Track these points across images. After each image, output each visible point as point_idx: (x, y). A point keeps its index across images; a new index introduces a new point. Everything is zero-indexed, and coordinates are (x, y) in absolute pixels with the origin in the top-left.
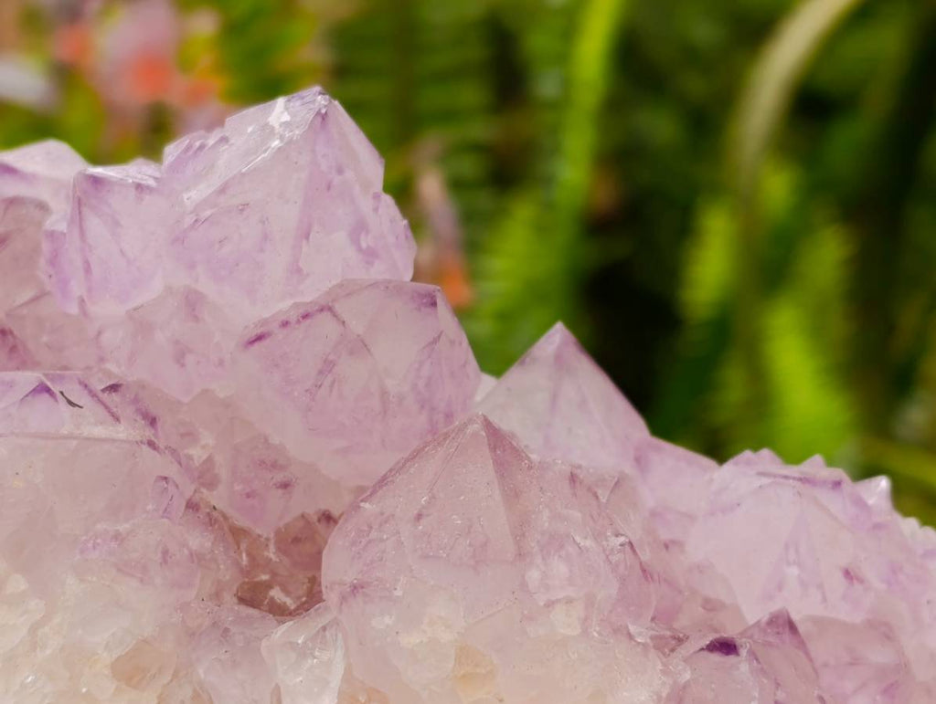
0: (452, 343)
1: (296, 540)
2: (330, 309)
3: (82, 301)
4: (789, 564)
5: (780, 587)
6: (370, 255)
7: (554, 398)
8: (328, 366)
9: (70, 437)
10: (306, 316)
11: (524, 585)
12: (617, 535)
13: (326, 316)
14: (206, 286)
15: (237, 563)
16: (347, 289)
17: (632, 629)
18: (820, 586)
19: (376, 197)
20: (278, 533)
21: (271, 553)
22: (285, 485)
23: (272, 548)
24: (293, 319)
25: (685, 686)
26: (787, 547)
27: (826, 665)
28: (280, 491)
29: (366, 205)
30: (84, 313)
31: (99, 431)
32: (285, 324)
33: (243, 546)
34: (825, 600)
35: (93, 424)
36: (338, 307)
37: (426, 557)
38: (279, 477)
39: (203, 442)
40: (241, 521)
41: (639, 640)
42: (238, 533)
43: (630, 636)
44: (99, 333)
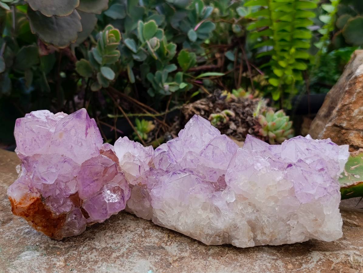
0: (231, 142)
1: (221, 180)
2: (210, 144)
3: (176, 161)
4: (297, 152)
5: (298, 156)
6: (213, 135)
7: (252, 145)
8: (213, 152)
9: (181, 178)
10: (207, 147)
11: (255, 169)
12: (267, 157)
13: (210, 145)
14: (191, 150)
15: (213, 187)
16: (212, 141)
17: (275, 169)
18: (304, 153)
19: (210, 126)
20: (218, 181)
21: (218, 184)
22: (215, 173)
23: (218, 183)
24: (205, 148)
25: (287, 174)
26: (296, 149)
27: (310, 164)
28: (215, 174)
29: (209, 128)
30: (177, 162)
31: (184, 176)
32: (205, 149)
33: (213, 185)
34: (306, 155)
35: (183, 175)
36: (211, 144)
37: (238, 171)
38: (214, 172)
39: (201, 173)
40: (211, 181)
41: (276, 170)
42: (212, 183)
43: (275, 170)
44: (180, 164)
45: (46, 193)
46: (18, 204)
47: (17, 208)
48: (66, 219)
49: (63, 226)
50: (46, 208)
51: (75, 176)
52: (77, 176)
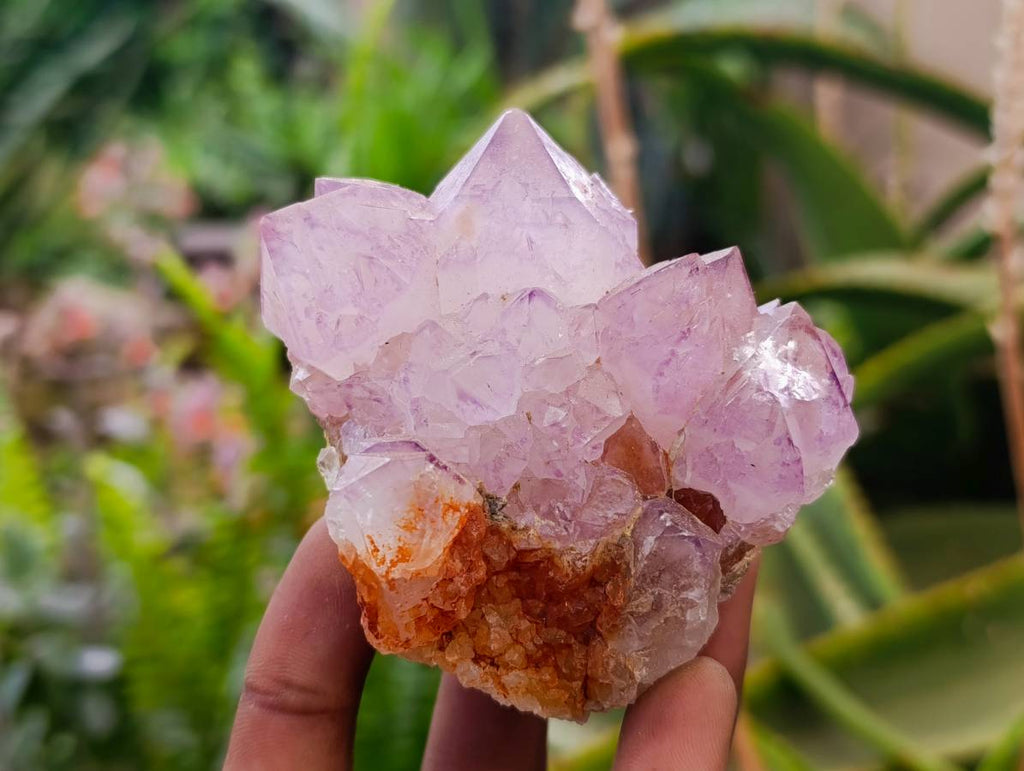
45: (498, 465)
46: (394, 564)
47: (392, 583)
48: (628, 564)
49: (628, 599)
50: (520, 542)
51: (592, 362)
52: (598, 361)
